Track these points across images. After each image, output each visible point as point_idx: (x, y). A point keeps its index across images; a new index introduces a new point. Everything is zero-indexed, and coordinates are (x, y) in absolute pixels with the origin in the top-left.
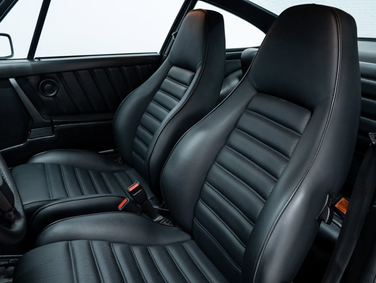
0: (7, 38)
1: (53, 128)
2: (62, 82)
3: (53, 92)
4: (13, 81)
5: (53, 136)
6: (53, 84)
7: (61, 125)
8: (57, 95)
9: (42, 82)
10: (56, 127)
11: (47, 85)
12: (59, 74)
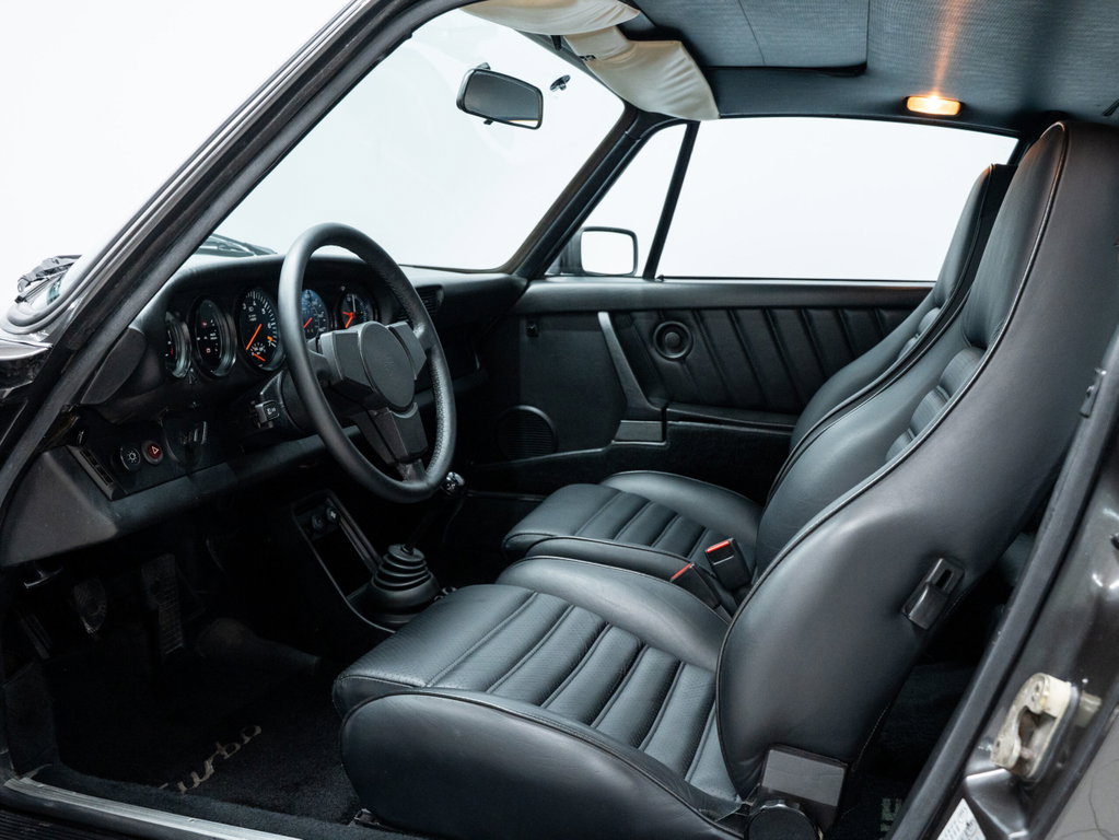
0: (629, 238)
1: (664, 426)
2: (701, 331)
3: (680, 352)
4: (604, 318)
5: (663, 444)
6: (683, 335)
7: (680, 423)
8: (688, 357)
9: (661, 325)
10: (671, 425)
11: (671, 335)
12: (698, 311)
